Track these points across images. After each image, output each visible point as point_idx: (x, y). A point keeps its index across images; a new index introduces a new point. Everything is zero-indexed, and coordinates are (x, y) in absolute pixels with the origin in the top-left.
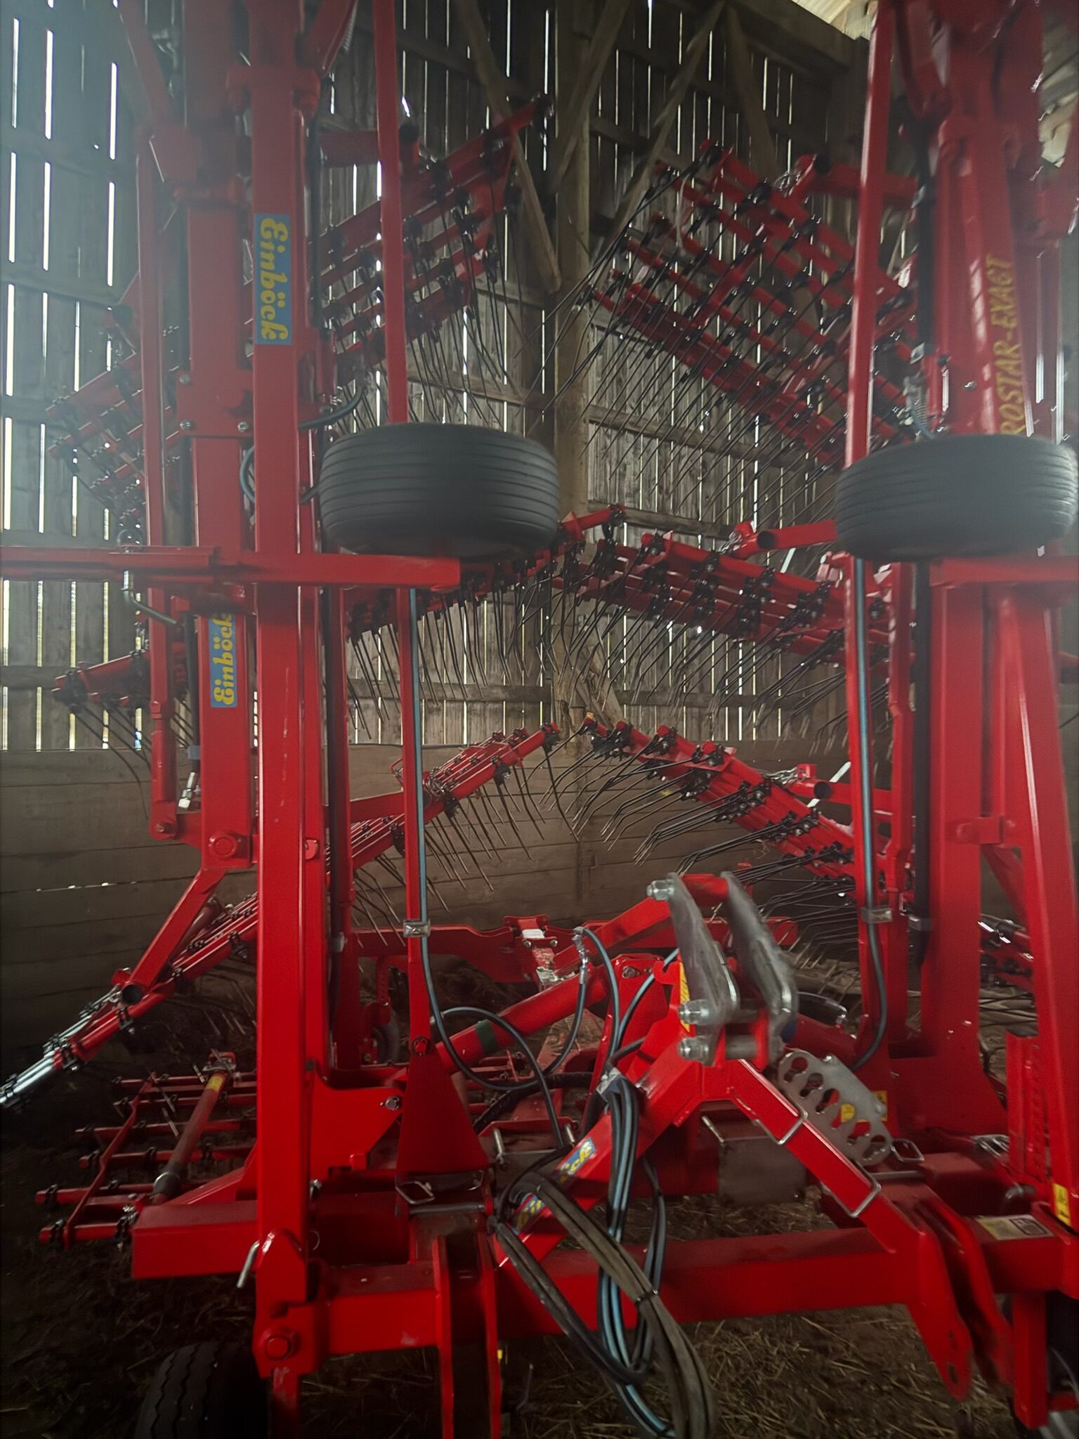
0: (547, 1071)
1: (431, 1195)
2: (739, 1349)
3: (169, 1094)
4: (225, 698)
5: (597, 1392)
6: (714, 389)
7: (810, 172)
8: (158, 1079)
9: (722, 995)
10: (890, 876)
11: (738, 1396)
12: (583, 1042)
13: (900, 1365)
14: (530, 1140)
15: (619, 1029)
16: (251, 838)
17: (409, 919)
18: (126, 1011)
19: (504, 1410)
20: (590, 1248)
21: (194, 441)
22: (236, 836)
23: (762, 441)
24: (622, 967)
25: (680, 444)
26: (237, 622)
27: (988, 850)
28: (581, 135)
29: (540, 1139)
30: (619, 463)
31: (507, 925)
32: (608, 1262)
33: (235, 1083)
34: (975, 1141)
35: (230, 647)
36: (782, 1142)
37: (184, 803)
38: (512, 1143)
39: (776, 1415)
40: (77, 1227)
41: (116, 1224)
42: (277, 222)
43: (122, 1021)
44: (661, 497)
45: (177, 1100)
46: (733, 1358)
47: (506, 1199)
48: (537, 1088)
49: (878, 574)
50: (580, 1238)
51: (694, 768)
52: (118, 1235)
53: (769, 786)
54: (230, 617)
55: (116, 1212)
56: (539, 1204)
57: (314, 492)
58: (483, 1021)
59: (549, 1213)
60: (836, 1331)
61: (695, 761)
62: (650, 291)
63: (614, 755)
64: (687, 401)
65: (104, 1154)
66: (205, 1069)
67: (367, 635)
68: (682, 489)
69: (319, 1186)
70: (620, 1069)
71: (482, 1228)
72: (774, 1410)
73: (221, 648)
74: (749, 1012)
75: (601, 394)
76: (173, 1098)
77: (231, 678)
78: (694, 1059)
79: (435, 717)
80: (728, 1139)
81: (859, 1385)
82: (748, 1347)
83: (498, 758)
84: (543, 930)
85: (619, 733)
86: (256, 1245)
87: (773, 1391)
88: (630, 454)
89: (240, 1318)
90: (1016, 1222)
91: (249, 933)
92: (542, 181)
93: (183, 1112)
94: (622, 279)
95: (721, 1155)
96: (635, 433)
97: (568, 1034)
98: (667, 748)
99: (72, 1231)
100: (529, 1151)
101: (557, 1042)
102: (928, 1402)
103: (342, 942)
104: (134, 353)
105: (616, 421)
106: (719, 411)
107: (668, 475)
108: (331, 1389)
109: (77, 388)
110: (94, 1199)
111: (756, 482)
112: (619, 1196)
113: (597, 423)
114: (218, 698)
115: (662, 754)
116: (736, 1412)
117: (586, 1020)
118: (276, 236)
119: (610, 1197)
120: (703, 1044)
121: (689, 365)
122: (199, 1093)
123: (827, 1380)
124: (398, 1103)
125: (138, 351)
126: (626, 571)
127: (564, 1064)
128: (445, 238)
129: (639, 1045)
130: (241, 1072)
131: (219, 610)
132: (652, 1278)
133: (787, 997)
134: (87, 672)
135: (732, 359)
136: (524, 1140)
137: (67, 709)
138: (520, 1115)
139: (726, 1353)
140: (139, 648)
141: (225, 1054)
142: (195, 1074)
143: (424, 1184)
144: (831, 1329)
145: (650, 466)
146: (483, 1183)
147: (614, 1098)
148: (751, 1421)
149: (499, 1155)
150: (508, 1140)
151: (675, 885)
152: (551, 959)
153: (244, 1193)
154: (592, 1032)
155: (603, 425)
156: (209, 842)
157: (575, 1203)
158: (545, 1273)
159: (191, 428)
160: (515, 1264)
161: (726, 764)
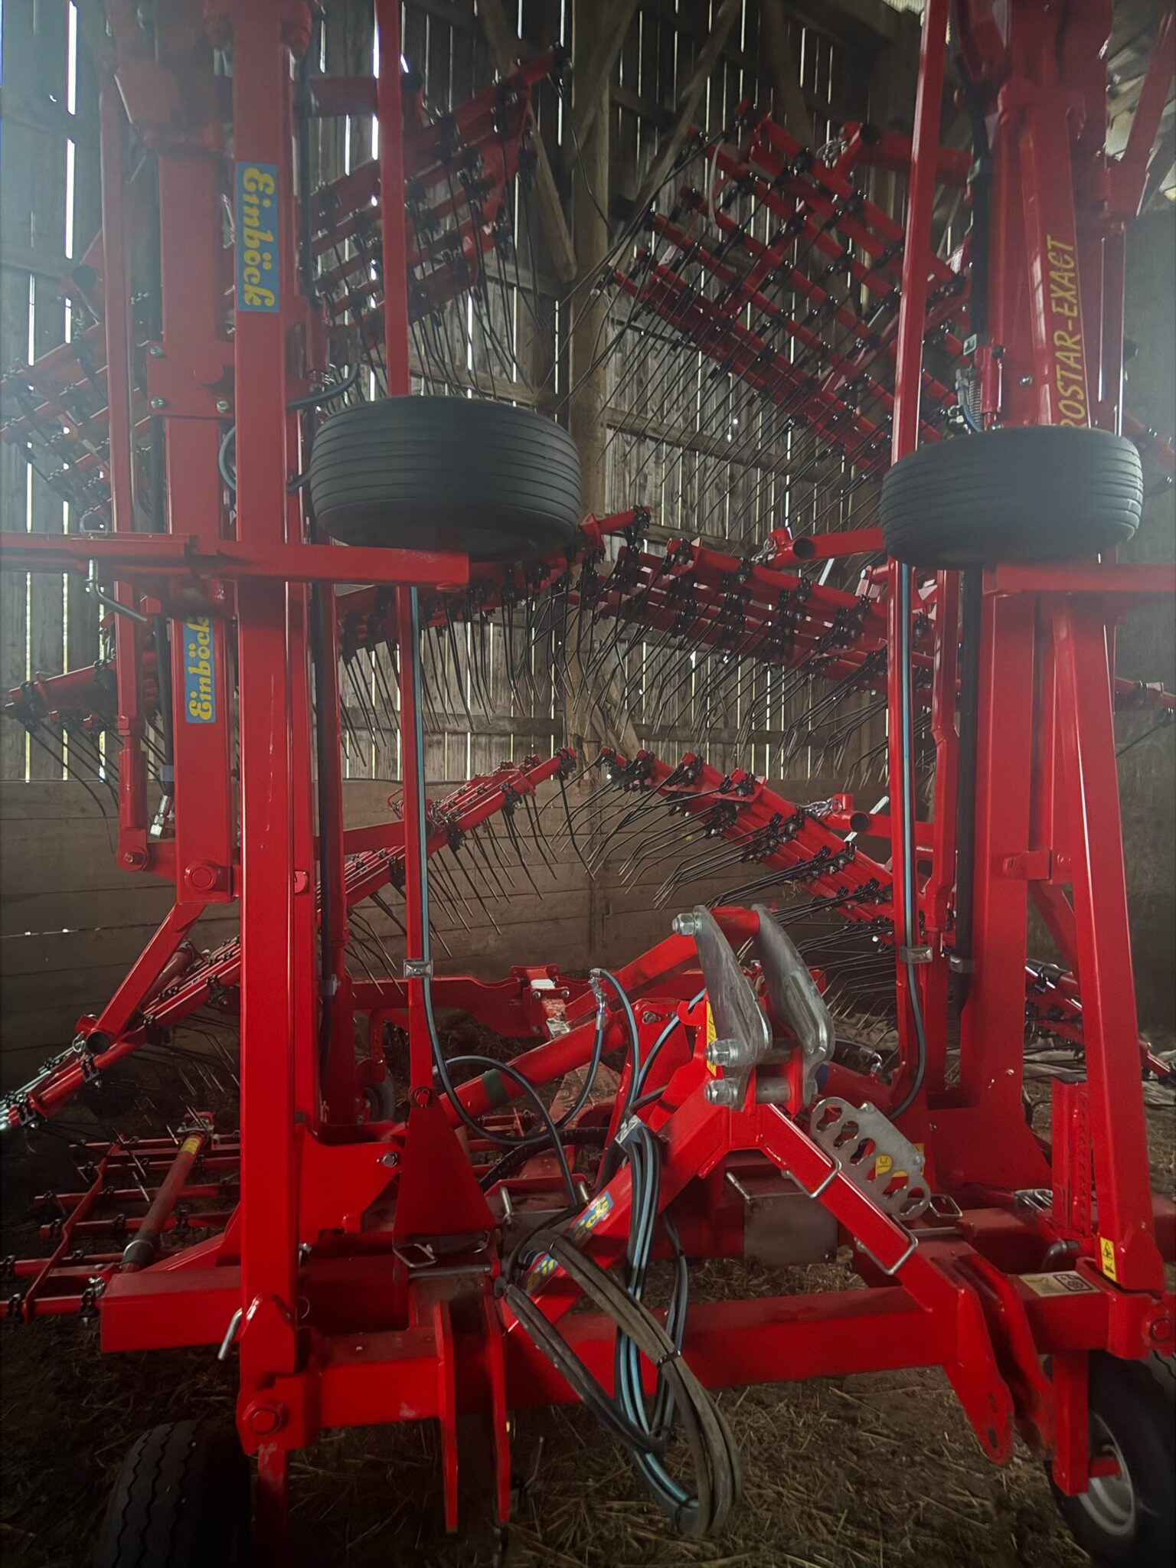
0: (560, 1124)
1: (433, 1257)
2: (763, 1422)
3: (139, 1158)
4: (202, 713)
5: (610, 1469)
6: (744, 386)
7: (857, 140)
8: (127, 1142)
9: (754, 1034)
10: (930, 915)
11: (761, 1470)
12: (597, 1097)
13: (933, 1435)
14: (540, 1199)
15: (639, 1077)
16: (232, 870)
17: (409, 958)
18: (91, 1061)
19: (513, 1486)
20: (608, 1307)
21: (167, 422)
22: (214, 866)
23: (794, 449)
24: (642, 1012)
25: (705, 453)
26: (215, 629)
27: (1035, 886)
28: (601, 104)
29: (553, 1198)
30: (639, 471)
31: (515, 975)
32: (627, 1320)
33: (213, 1145)
34: (1016, 1195)
35: (207, 655)
36: (815, 1195)
37: (156, 830)
38: (520, 1203)
39: (802, 1489)
40: (37, 1300)
41: (81, 1297)
42: (262, 172)
43: (87, 1074)
44: (685, 513)
45: (148, 1164)
46: (756, 1431)
47: (516, 1259)
48: (549, 1144)
49: (923, 589)
50: (598, 1298)
51: (721, 800)
52: (83, 1308)
53: (801, 818)
54: (207, 622)
55: (81, 1284)
56: (552, 1264)
57: (303, 480)
58: (490, 1071)
59: (563, 1273)
60: (865, 1401)
61: (723, 791)
62: (677, 275)
63: (634, 789)
64: (713, 404)
65: (67, 1222)
66: (180, 1130)
67: (362, 652)
68: (708, 501)
69: (309, 1250)
70: (641, 1117)
71: (489, 1292)
72: (800, 1484)
73: (197, 656)
74: (783, 1052)
75: (620, 389)
76: (145, 1161)
77: (209, 690)
78: (724, 1103)
79: (435, 750)
80: (754, 1196)
81: (890, 1456)
82: (771, 1419)
83: (509, 786)
84: (553, 981)
85: (640, 763)
86: (239, 1313)
87: (799, 1465)
88: (651, 463)
89: (218, 1398)
90: (1059, 1278)
91: (229, 977)
92: (557, 156)
93: (154, 1178)
94: (647, 260)
95: (747, 1211)
96: (655, 440)
97: (581, 1088)
98: (693, 778)
99: (32, 1304)
100: (539, 1210)
101: (569, 1096)
102: (962, 1472)
103: (335, 984)
104: (97, 323)
105: (635, 426)
106: (748, 414)
107: (692, 488)
108: (320, 1471)
109: (31, 362)
110: (56, 1270)
111: (787, 494)
112: (639, 1254)
113: (615, 428)
114: (194, 713)
115: (687, 786)
116: (759, 1487)
117: (602, 1075)
118: (261, 188)
119: (629, 1254)
120: (732, 1087)
121: (718, 359)
122: (173, 1157)
123: (856, 1452)
124: (396, 1160)
125: (102, 320)
126: (650, 584)
127: (576, 1119)
128: (450, 207)
129: (661, 1094)
130: (219, 1133)
131: (194, 612)
132: (673, 1338)
133: (823, 1034)
134: (44, 683)
135: (767, 352)
136: (533, 1199)
137: (22, 727)
138: (530, 1173)
139: (749, 1425)
140: (102, 657)
141: (203, 1113)
142: (171, 1137)
143: (424, 1245)
144: (860, 1399)
145: (673, 476)
146: (490, 1245)
147: (633, 1146)
148: (774, 1495)
149: (506, 1215)
150: (515, 1199)
151: (703, 918)
152: (563, 1010)
153: (226, 1259)
154: (608, 1085)
155: (621, 430)
156: (185, 874)
157: (590, 1260)
158: (559, 1336)
159: (163, 407)
160: (526, 1326)
161: (756, 795)
